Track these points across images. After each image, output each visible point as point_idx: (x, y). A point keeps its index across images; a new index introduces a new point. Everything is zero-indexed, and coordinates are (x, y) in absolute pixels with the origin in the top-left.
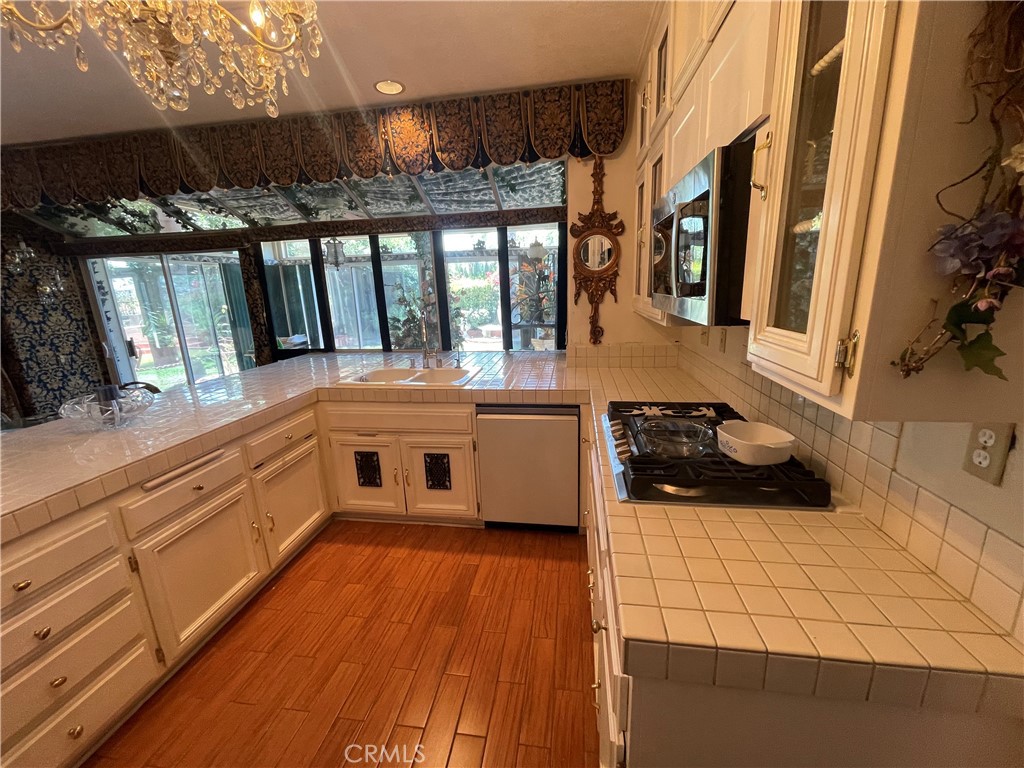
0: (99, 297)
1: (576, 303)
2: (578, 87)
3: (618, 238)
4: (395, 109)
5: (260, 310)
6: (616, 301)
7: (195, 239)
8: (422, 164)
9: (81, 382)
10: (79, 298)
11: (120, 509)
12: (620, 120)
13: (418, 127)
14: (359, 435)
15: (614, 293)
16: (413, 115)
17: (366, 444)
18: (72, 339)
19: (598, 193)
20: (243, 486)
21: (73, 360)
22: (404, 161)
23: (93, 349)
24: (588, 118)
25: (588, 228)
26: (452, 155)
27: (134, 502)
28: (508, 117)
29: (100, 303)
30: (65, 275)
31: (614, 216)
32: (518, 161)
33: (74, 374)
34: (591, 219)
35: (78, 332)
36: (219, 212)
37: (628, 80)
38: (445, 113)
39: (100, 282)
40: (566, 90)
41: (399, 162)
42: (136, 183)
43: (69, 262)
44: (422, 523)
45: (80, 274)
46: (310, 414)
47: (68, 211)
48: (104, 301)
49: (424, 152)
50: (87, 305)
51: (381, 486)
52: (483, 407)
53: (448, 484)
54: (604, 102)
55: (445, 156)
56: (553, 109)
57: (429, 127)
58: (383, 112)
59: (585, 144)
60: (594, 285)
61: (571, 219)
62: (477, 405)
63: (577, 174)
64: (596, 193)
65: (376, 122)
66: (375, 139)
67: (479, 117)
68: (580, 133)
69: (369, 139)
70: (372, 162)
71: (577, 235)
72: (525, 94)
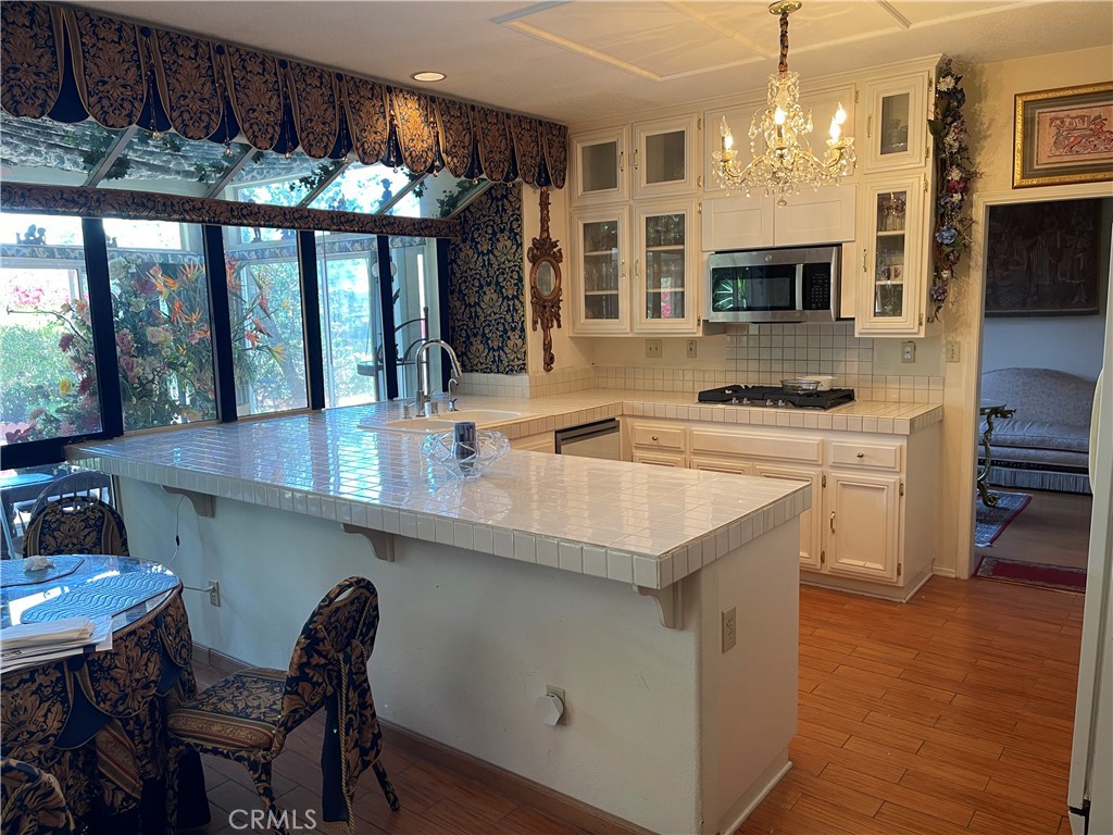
1: (533, 330)
2: (540, 123)
3: (559, 265)
4: (402, 91)
6: (560, 329)
8: (425, 162)
13: (423, 119)
15: (559, 321)
16: (419, 105)
19: (547, 223)
24: (549, 153)
25: (540, 255)
26: (455, 161)
28: (497, 134)
31: (556, 244)
32: (502, 179)
34: (541, 244)
38: (449, 112)
40: (534, 122)
41: (407, 154)
49: (428, 149)
54: (557, 141)
55: (449, 159)
56: (527, 137)
57: (433, 123)
58: (389, 90)
59: (549, 176)
60: (548, 311)
61: (527, 244)
62: (557, 432)
63: (530, 198)
64: (545, 220)
65: (382, 99)
66: (381, 119)
67: (475, 126)
68: (545, 165)
69: (375, 118)
70: (377, 147)
71: (534, 260)
72: (508, 116)
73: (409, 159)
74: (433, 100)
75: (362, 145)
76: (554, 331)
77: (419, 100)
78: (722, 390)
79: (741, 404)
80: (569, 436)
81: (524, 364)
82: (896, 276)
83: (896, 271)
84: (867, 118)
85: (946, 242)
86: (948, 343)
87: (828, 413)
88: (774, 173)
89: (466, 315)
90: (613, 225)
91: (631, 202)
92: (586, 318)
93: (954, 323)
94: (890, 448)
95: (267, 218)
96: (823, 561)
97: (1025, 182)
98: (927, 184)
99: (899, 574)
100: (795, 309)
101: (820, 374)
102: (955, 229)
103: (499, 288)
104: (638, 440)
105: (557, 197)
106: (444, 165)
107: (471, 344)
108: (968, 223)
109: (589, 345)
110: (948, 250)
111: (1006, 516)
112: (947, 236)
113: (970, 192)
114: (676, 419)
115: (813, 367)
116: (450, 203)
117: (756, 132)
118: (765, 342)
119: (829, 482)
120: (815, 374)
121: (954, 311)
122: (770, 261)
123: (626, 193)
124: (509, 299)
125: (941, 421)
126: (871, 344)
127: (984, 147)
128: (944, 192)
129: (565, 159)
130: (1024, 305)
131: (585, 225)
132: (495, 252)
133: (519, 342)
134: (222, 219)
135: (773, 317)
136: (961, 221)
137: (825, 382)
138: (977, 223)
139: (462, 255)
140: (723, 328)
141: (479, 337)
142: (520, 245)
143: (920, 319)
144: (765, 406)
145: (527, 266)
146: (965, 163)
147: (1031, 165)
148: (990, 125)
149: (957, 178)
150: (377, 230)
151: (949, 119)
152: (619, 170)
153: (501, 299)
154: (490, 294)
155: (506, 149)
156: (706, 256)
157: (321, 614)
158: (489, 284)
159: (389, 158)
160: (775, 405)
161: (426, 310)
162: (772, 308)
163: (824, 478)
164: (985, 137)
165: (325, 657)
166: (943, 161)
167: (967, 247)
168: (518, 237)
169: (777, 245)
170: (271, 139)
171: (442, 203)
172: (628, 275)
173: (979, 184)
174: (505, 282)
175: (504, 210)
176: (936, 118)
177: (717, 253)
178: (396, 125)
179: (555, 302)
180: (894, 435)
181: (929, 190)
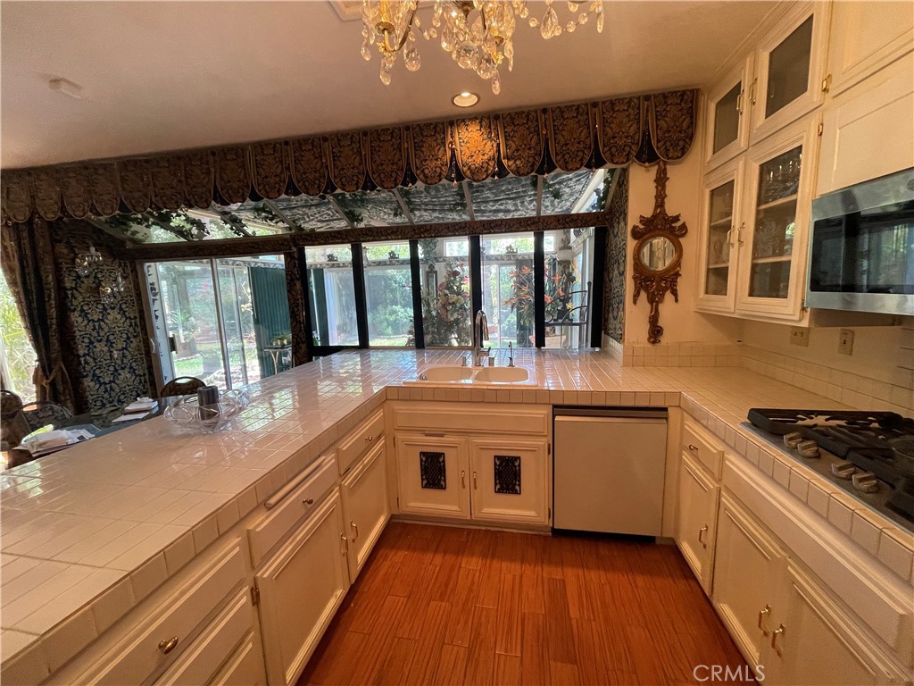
0: (151, 297)
1: (635, 302)
2: (647, 98)
3: (681, 240)
4: (463, 120)
5: (301, 309)
6: (677, 301)
7: (247, 243)
8: (486, 171)
9: (129, 375)
10: (134, 298)
11: (248, 531)
12: (688, 127)
13: (485, 136)
14: (427, 435)
15: (675, 293)
16: (481, 127)
17: (432, 444)
18: (125, 336)
19: (660, 198)
20: (335, 495)
21: (124, 356)
22: (469, 168)
23: (142, 345)
24: (657, 126)
25: (650, 231)
26: (518, 162)
27: (260, 522)
28: (576, 126)
29: (151, 302)
30: (124, 278)
31: (677, 218)
32: (583, 167)
33: (123, 369)
34: (653, 221)
35: (131, 329)
36: (271, 220)
37: (698, 90)
38: (513, 123)
39: (152, 284)
40: (635, 100)
41: (465, 169)
42: (210, 192)
43: (128, 265)
44: (484, 528)
45: (137, 277)
46: (380, 414)
47: (136, 220)
48: (154, 300)
49: (489, 160)
50: (140, 305)
51: (445, 489)
52: (559, 409)
53: (517, 488)
54: (674, 110)
55: (513, 162)
56: (622, 118)
57: (496, 137)
58: (451, 124)
59: (654, 150)
60: (656, 285)
61: (632, 223)
62: (554, 406)
65: (444, 133)
66: (443, 148)
68: (648, 140)
69: (437, 149)
70: (437, 169)
71: (640, 236)
73: (468, 173)
74: (497, 117)
75: (423, 171)
76: (667, 306)
77: (480, 122)
81: (622, 335)
90: (731, 185)
91: (749, 151)
92: (707, 293)
103: (618, 265)
106: (506, 169)
114: (715, 435)
123: (743, 142)
124: (621, 275)
131: (712, 190)
133: (622, 314)
139: (610, 239)
142: (626, 224)
145: (631, 242)
154: (616, 271)
159: (451, 175)
161: (589, 284)
168: (626, 217)
175: (623, 195)
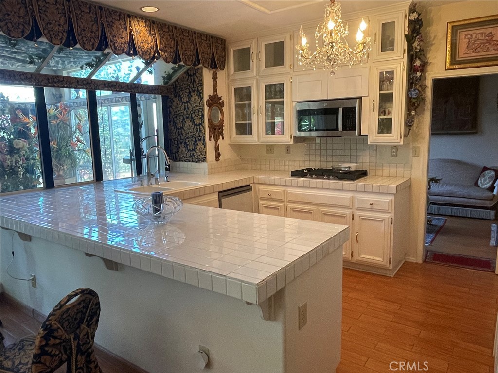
1: (210, 140)
2: (212, 37)
3: (223, 109)
4: (136, 17)
6: (223, 139)
8: (150, 54)
13: (148, 32)
15: (222, 135)
16: (146, 25)
22: (141, 50)
24: (217, 52)
26: (166, 54)
31: (221, 98)
32: (192, 65)
34: (213, 98)
37: (226, 40)
38: (162, 29)
41: (139, 50)
49: (152, 48)
52: (222, 193)
54: (220, 46)
55: (163, 53)
56: (204, 43)
57: (154, 34)
58: (129, 16)
59: (217, 64)
60: (217, 131)
61: (206, 98)
62: (219, 192)
63: (207, 76)
64: (215, 86)
65: (125, 21)
66: (125, 31)
67: (176, 37)
68: (215, 59)
69: (121, 30)
70: (122, 45)
71: (209, 106)
72: (195, 33)
73: (141, 53)
74: (153, 22)
75: (114, 44)
76: (220, 141)
77: (145, 22)
78: (302, 171)
79: (312, 177)
80: (226, 194)
81: (205, 158)
82: (388, 114)
83: (388, 111)
84: (374, 34)
85: (413, 96)
86: (413, 147)
87: (355, 182)
88: (329, 57)
89: (177, 133)
90: (249, 89)
91: (258, 77)
92: (236, 135)
93: (417, 137)
94: (386, 200)
95: (68, 83)
96: (352, 256)
97: (452, 67)
98: (404, 67)
99: (390, 263)
100: (338, 130)
101: (350, 162)
102: (418, 90)
103: (193, 120)
104: (261, 195)
105: (221, 75)
106: (160, 57)
107: (180, 147)
108: (424, 87)
109: (238, 148)
110: (414, 100)
111: (437, 229)
112: (414, 94)
113: (424, 72)
114: (280, 185)
115: (347, 159)
116: (168, 77)
117: (318, 35)
118: (323, 146)
119: (356, 218)
120: (348, 162)
121: (417, 131)
122: (326, 106)
123: (255, 73)
124: (197, 125)
125: (410, 186)
126: (376, 148)
127: (431, 50)
128: (412, 71)
129: (225, 56)
130: (443, 129)
131: (236, 89)
132: (190, 102)
133: (203, 147)
134: (42, 84)
135: (327, 134)
136: (420, 86)
137: (353, 166)
138: (428, 88)
139: (174, 104)
140: (303, 140)
141: (183, 144)
142: (202, 98)
143: (401, 135)
144: (324, 179)
145: (206, 109)
146: (422, 57)
147: (455, 58)
148: (434, 39)
149: (419, 64)
150: (129, 90)
151: (415, 35)
152: (251, 61)
153: (193, 125)
154: (188, 123)
155: (193, 49)
156: (294, 104)
157: (54, 315)
158: (187, 118)
159: (130, 52)
160: (329, 178)
161: (157, 131)
162: (327, 130)
163: (353, 215)
164: (432, 45)
165: (60, 339)
166: (412, 56)
167: (423, 100)
168: (201, 94)
169: (329, 98)
170: (61, 39)
171: (164, 78)
172: (256, 113)
173: (429, 68)
174: (196, 117)
175: (195, 81)
176: (408, 33)
177: (300, 102)
178: (133, 35)
179: (221, 127)
180: (388, 194)
181: (405, 70)
